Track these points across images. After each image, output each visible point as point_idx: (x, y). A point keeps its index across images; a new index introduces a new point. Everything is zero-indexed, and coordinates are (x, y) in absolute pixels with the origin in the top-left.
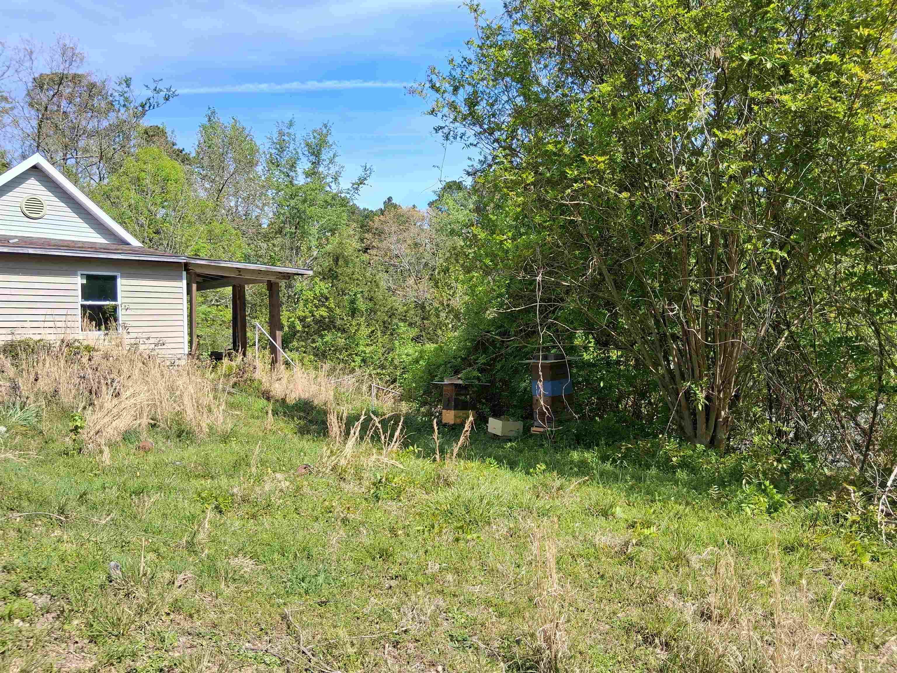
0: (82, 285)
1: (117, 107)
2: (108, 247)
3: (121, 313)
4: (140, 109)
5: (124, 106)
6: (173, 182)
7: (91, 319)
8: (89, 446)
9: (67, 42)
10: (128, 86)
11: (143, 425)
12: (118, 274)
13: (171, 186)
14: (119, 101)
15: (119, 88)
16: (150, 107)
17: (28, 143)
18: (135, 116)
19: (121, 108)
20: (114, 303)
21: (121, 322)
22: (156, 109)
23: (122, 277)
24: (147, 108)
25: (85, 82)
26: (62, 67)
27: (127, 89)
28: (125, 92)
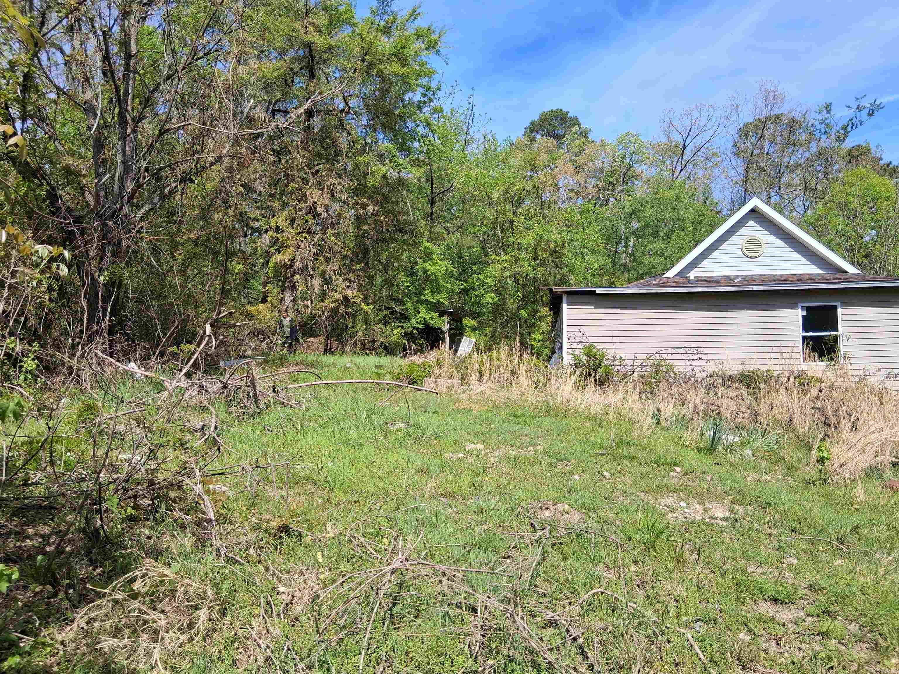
0: (803, 317)
1: (818, 135)
2: (825, 277)
3: (842, 342)
4: (842, 131)
5: (826, 133)
6: (883, 200)
7: (814, 350)
8: (834, 479)
9: (769, 87)
10: (829, 112)
11: (886, 463)
12: (838, 304)
13: (882, 205)
14: (820, 130)
15: (820, 117)
16: (852, 127)
17: (736, 190)
18: (838, 139)
19: (823, 136)
20: (835, 333)
21: (842, 353)
22: (860, 128)
23: (842, 306)
24: (849, 129)
25: (785, 121)
26: (765, 111)
27: (828, 115)
28: (826, 119)
